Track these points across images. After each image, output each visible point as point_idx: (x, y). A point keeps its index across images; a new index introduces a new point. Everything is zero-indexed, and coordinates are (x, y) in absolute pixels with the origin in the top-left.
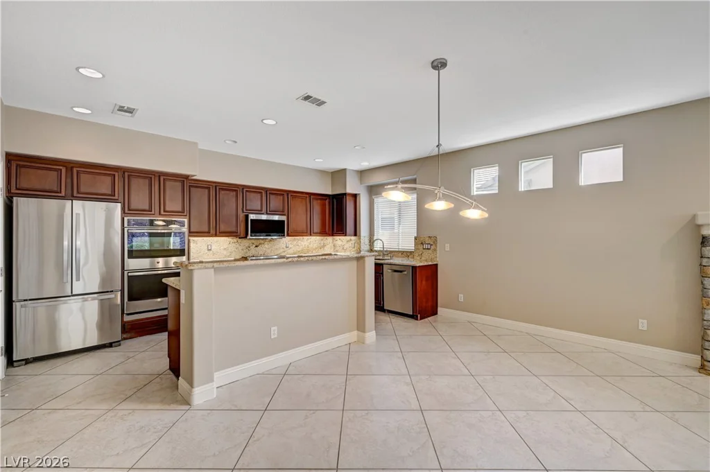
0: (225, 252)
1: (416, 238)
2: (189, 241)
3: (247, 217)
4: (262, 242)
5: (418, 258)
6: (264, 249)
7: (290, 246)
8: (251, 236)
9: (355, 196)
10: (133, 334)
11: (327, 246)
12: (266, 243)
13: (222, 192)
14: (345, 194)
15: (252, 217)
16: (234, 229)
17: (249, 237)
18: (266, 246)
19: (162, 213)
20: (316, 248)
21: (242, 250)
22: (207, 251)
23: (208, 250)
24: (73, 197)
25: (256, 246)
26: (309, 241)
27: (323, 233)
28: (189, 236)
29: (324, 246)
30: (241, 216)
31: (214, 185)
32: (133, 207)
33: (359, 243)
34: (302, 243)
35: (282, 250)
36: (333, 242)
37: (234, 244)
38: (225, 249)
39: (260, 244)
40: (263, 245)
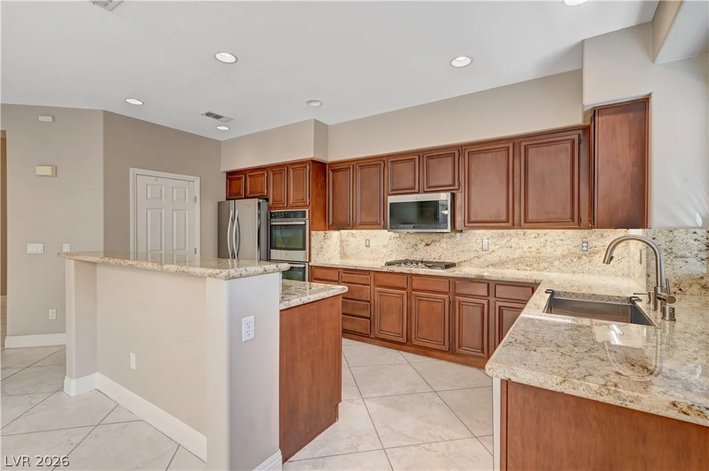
0: (384, 250)
2: (310, 235)
4: (435, 237)
6: (440, 251)
7: (492, 247)
8: (391, 228)
12: (444, 239)
17: (388, 229)
18: (443, 245)
19: (291, 204)
20: (564, 257)
22: (365, 248)
23: (366, 246)
25: (427, 245)
26: (542, 239)
34: (522, 243)
35: (473, 254)
37: (395, 240)
38: (384, 246)
39: (434, 241)
40: (438, 244)
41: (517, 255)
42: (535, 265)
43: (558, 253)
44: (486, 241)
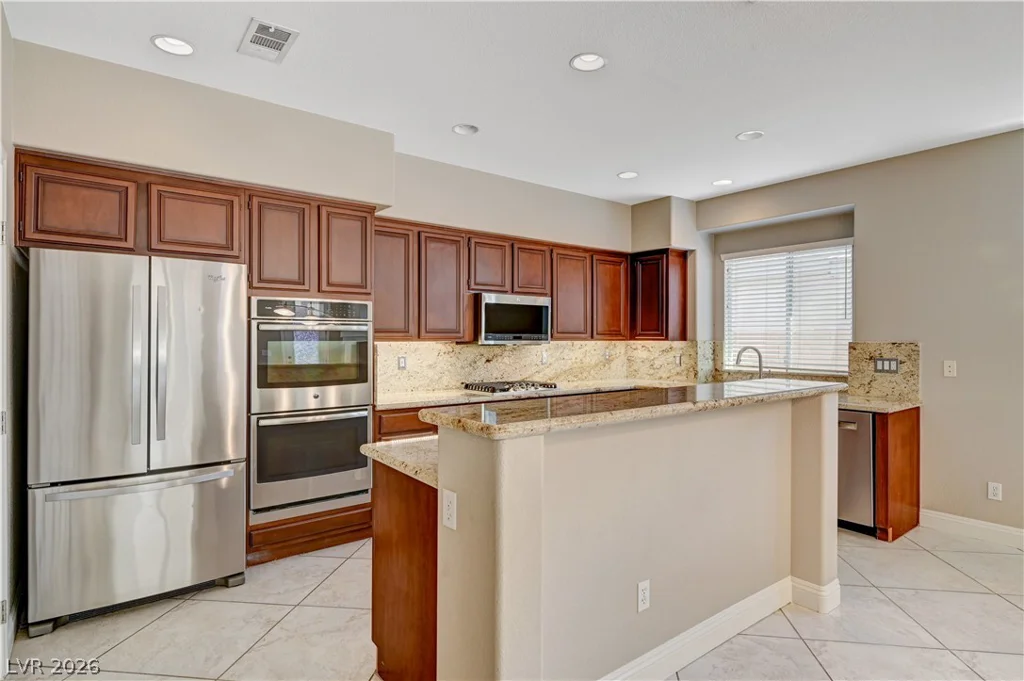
0: (431, 373)
1: (852, 347)
2: (375, 349)
3: (477, 298)
4: (497, 350)
5: (861, 391)
6: (503, 367)
7: (549, 360)
8: (486, 339)
9: (683, 255)
10: (266, 554)
11: (616, 362)
12: (506, 353)
13: (432, 245)
14: (665, 251)
15: (489, 298)
16: (452, 325)
17: (482, 340)
18: (506, 360)
19: (324, 287)
20: (597, 365)
21: (462, 367)
22: (396, 371)
23: (399, 368)
24: (151, 251)
25: (488, 361)
26: (583, 350)
27: (613, 334)
28: (375, 339)
29: (608, 361)
30: (466, 295)
31: (416, 229)
32: (266, 275)
33: (694, 357)
34: (571, 354)
35: (534, 369)
36: (626, 352)
37: (447, 356)
38: (430, 366)
39: (495, 356)
40: (500, 359)
41: (567, 367)
42: (580, 375)
43: (593, 362)
44: (545, 355)
